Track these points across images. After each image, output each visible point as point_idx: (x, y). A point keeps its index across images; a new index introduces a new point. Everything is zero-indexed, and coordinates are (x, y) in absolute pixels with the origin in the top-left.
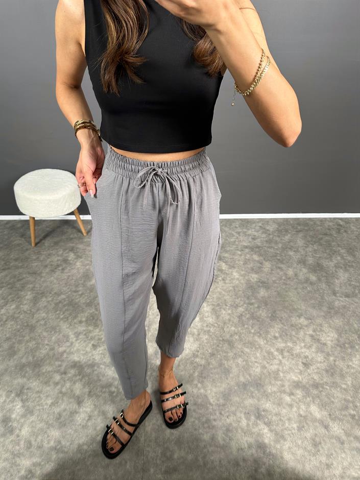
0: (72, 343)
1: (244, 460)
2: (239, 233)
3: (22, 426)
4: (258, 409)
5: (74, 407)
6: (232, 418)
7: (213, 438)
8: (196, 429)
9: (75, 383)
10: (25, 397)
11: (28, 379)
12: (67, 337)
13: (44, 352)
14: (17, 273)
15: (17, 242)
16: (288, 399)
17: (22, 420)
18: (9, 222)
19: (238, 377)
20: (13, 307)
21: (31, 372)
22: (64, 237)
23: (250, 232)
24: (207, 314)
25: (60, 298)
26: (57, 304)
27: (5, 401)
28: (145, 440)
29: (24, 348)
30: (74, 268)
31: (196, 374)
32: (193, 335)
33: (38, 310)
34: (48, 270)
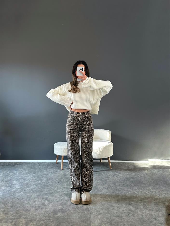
0: (62, 189)
1: (124, 212)
2: (122, 166)
3: (49, 205)
4: (129, 203)
5: (66, 202)
6: (120, 205)
7: (114, 208)
8: (108, 207)
9: (65, 197)
10: (48, 200)
11: (49, 196)
12: (61, 188)
13: (53, 191)
14: (39, 174)
15: (37, 167)
16: (140, 201)
17: (49, 204)
18: (33, 162)
19: (122, 197)
20: (39, 182)
21: (49, 195)
22: (54, 166)
23: (127, 166)
24: (110, 184)
25: (56, 180)
26: (55, 181)
27: (42, 200)
28: (91, 208)
29: (46, 190)
30: (60, 173)
31: (107, 196)
32: (106, 188)
33: (49, 182)
34: (50, 174)
